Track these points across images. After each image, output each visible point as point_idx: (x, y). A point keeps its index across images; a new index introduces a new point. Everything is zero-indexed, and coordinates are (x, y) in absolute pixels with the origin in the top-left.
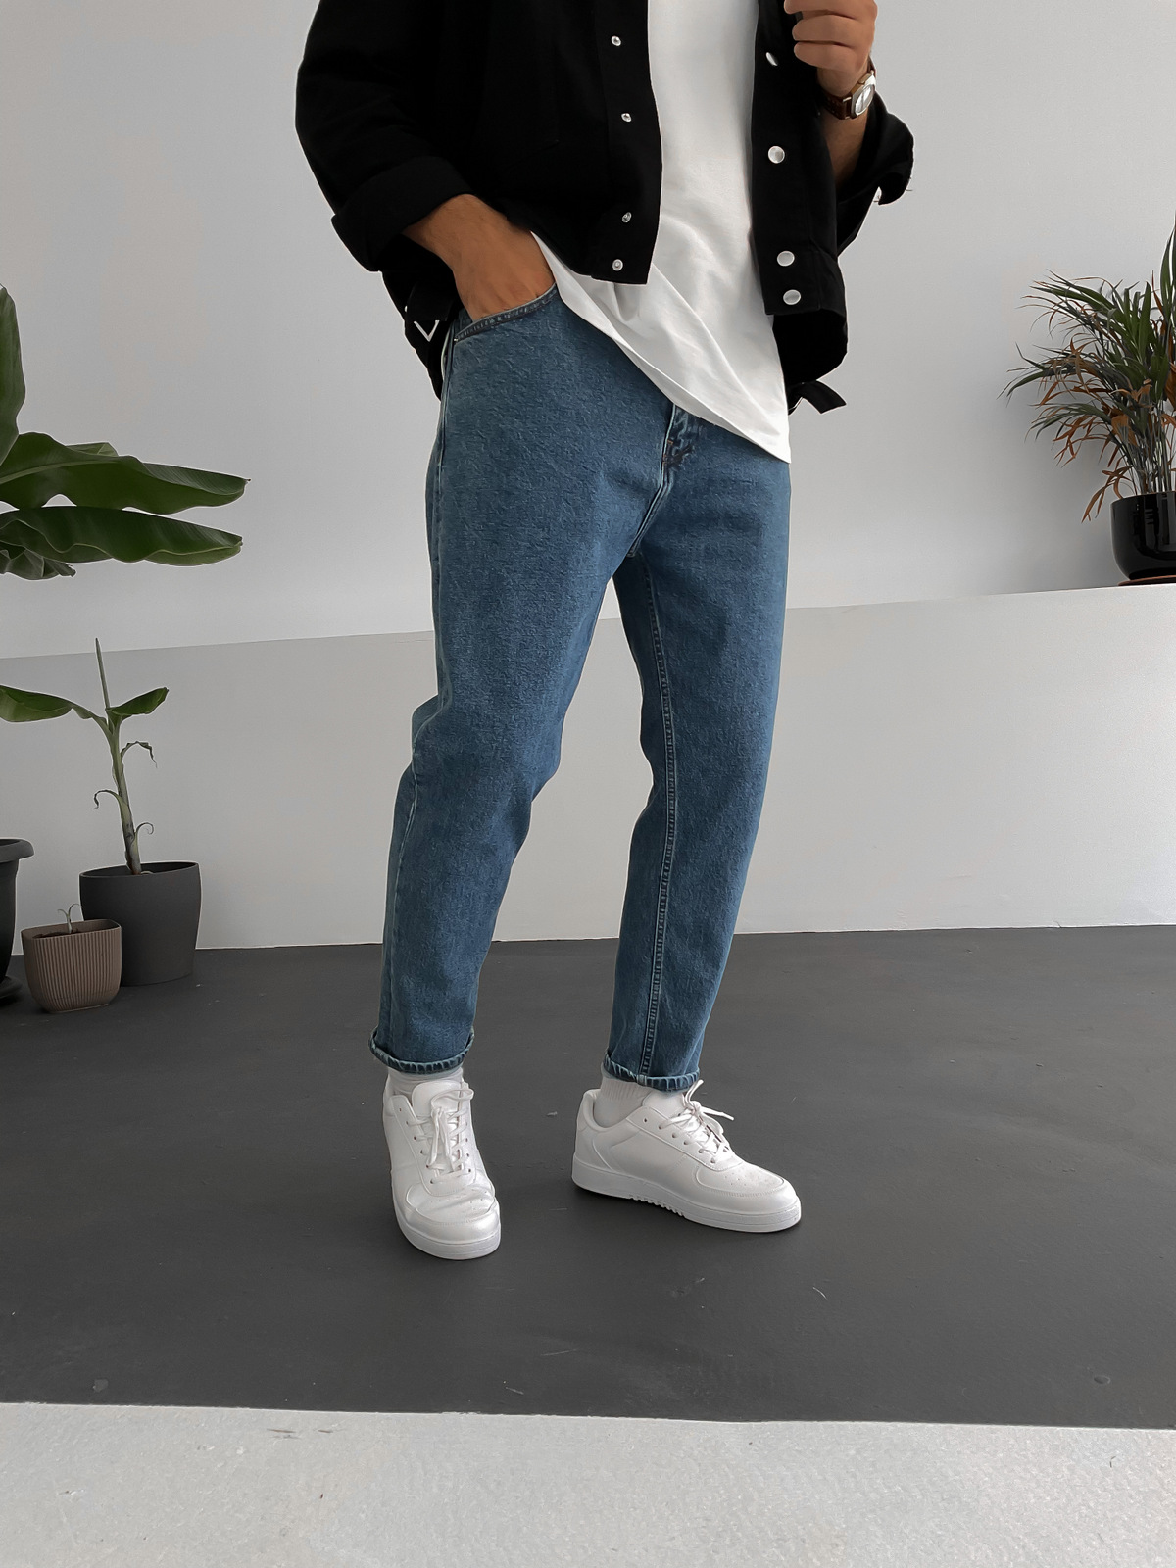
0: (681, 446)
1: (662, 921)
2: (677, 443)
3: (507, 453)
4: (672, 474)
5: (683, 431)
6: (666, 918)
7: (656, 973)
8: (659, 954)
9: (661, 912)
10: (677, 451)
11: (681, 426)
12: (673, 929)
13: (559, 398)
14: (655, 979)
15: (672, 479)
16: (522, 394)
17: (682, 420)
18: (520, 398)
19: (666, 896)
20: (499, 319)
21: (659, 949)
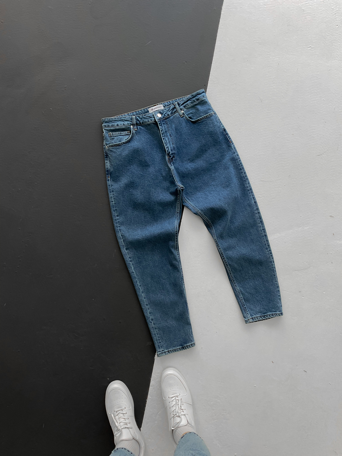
0: (172, 157)
1: (229, 270)
2: (170, 156)
3: (131, 173)
4: (172, 164)
5: (170, 153)
6: (230, 268)
7: (234, 284)
8: (233, 278)
9: (227, 268)
10: (171, 159)
11: (169, 152)
12: (233, 270)
13: (140, 158)
14: (235, 286)
15: (172, 165)
16: (131, 159)
17: (169, 151)
18: (131, 160)
19: (227, 263)
20: (123, 143)
21: (232, 277)
